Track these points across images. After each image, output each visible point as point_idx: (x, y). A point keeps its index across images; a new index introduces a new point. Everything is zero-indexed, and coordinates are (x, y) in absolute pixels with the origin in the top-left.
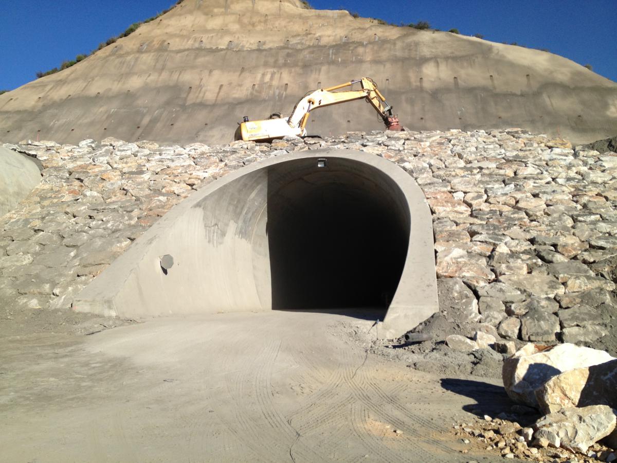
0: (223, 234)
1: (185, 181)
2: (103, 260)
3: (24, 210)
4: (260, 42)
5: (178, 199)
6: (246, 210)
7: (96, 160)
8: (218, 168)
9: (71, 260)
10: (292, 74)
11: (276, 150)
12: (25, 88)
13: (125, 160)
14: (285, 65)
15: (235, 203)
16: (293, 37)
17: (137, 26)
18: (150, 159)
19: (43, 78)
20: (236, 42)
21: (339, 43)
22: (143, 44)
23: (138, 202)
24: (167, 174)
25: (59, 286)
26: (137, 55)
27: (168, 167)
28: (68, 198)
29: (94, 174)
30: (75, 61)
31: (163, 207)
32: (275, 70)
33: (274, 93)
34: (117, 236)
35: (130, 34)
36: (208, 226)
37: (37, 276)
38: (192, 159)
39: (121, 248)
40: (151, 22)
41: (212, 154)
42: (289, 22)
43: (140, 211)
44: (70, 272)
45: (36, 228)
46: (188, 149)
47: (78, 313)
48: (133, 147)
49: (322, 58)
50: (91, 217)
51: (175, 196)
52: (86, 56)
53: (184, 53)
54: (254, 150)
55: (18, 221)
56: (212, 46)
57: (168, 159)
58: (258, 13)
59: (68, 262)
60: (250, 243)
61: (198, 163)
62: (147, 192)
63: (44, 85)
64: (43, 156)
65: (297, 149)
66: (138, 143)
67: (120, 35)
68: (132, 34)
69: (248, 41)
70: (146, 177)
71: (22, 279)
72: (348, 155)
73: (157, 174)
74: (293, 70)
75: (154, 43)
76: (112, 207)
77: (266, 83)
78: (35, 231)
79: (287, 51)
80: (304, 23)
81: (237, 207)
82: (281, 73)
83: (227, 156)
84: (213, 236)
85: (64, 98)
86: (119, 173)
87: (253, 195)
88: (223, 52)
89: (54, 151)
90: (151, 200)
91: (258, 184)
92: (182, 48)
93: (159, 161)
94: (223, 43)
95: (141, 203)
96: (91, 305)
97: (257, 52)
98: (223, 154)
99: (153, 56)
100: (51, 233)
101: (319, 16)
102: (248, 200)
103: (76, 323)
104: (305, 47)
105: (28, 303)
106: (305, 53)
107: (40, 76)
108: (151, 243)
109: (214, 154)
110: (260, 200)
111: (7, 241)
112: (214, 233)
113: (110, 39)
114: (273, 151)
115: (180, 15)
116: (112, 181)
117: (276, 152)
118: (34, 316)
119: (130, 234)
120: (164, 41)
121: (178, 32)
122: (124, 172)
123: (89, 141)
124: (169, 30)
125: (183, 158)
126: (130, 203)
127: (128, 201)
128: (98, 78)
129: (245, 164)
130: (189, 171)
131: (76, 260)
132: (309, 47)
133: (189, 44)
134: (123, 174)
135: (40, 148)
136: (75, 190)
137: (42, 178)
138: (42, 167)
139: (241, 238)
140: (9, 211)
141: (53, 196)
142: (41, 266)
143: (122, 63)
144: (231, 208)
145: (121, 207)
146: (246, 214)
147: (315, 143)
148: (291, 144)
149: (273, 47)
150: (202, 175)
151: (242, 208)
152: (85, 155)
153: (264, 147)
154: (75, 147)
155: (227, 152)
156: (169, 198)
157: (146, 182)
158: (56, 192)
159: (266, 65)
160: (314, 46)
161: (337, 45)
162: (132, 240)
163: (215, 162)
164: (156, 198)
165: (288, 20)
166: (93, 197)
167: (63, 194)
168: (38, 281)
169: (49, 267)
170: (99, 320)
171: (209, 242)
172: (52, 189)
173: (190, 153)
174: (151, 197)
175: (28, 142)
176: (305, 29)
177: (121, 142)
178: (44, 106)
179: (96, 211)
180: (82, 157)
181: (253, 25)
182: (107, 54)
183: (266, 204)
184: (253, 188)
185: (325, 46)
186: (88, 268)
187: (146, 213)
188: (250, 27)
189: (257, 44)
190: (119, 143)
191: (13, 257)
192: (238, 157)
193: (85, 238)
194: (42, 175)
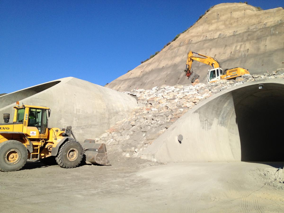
0: (211, 124)
1: (192, 101)
2: (154, 137)
3: (129, 118)
4: (234, 31)
5: (188, 110)
6: (222, 113)
7: (158, 95)
8: (208, 94)
9: (143, 138)
10: (251, 44)
11: (237, 82)
12: (136, 68)
13: (169, 94)
14: (247, 40)
15: (216, 109)
16: (252, 26)
17: (179, 35)
18: (179, 92)
19: (143, 63)
20: (223, 33)
21: (277, 24)
22: (181, 42)
23: (172, 112)
24: (185, 99)
25: (137, 148)
26: (179, 48)
27: (186, 95)
28: (145, 112)
29: (157, 101)
30: (155, 54)
31: (181, 113)
32: (242, 43)
33: (242, 55)
34: (161, 127)
35: (176, 39)
36: (202, 121)
37: (130, 144)
38: (197, 91)
39: (162, 132)
40: (185, 32)
41: (206, 88)
42: (250, 19)
43: (171, 116)
44: (142, 143)
45: (133, 125)
46: (195, 86)
47: (142, 160)
48: (173, 88)
49: (267, 33)
50: (153, 119)
51: (187, 108)
52: (159, 52)
53: (198, 43)
54: (226, 84)
55: (127, 122)
56: (211, 38)
57: (186, 92)
58: (233, 18)
59: (142, 138)
60: (227, 128)
61: (199, 93)
62: (176, 107)
63: (143, 66)
64: (138, 95)
65: (248, 81)
66: (175, 86)
67: (172, 40)
68: (177, 39)
69: (228, 32)
70: (176, 100)
71: (125, 145)
72: (275, 81)
73: (181, 99)
74: (251, 42)
75: (186, 41)
76: (161, 114)
77: (237, 50)
78: (132, 126)
79: (248, 33)
80: (257, 18)
81: (217, 111)
82: (245, 44)
83: (213, 88)
84: (205, 125)
85: (150, 70)
86: (166, 100)
87: (226, 105)
88: (217, 39)
89: (143, 93)
90: (177, 110)
91: (228, 100)
92: (198, 41)
93: (182, 93)
94: (216, 36)
95: (173, 112)
96: (147, 156)
97: (232, 36)
98: (211, 87)
99: (185, 47)
100: (138, 126)
101: (266, 13)
102: (223, 107)
103: (141, 163)
104: (258, 29)
105: (126, 155)
106: (258, 32)
107: (142, 63)
108: (173, 130)
109: (207, 88)
110: (230, 107)
111: (122, 130)
112: (205, 124)
113: (168, 43)
114: (236, 83)
115: (197, 27)
116: (163, 104)
117: (237, 83)
118: (127, 160)
119: (166, 126)
120: (190, 40)
121: (196, 34)
122: (168, 99)
123: (156, 87)
124: (192, 34)
125: (193, 91)
126: (168, 113)
127: (167, 112)
128: (163, 60)
129: (221, 91)
130: (195, 96)
131: (144, 138)
132: (260, 29)
133: (201, 38)
134: (167, 100)
135: (138, 92)
136: (148, 108)
137: (137, 104)
138: (138, 100)
139: (221, 126)
140: (125, 118)
141: (140, 111)
142: (132, 140)
143: (172, 52)
144: (214, 112)
145: (165, 114)
146: (223, 114)
147: (258, 77)
148: (245, 79)
149: (241, 33)
150: (200, 97)
151: (220, 112)
152: (154, 93)
153: (231, 82)
154: (151, 90)
155: (213, 86)
156: (184, 109)
157: (176, 103)
158: (142, 109)
159: (237, 41)
160: (263, 28)
161: (275, 25)
162: (167, 128)
163: (207, 91)
164: (179, 110)
165: (249, 18)
166: (154, 111)
167: (144, 110)
168: (130, 146)
169: (135, 140)
170: (149, 163)
171: (203, 128)
172: (140, 109)
173: (196, 88)
174: (177, 109)
175: (134, 90)
176: (258, 21)
177: (168, 86)
178: (143, 74)
179: (155, 117)
180: (152, 94)
181: (231, 24)
182: (167, 49)
183: (234, 109)
184: (225, 102)
185: (269, 27)
186: (149, 141)
187: (174, 117)
188: (230, 26)
189: (233, 33)
190: (167, 87)
191: (123, 137)
192: (218, 88)
193: (149, 128)
194: (138, 103)
